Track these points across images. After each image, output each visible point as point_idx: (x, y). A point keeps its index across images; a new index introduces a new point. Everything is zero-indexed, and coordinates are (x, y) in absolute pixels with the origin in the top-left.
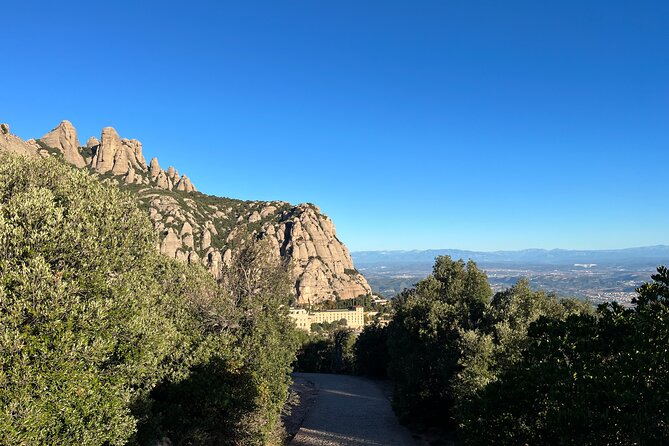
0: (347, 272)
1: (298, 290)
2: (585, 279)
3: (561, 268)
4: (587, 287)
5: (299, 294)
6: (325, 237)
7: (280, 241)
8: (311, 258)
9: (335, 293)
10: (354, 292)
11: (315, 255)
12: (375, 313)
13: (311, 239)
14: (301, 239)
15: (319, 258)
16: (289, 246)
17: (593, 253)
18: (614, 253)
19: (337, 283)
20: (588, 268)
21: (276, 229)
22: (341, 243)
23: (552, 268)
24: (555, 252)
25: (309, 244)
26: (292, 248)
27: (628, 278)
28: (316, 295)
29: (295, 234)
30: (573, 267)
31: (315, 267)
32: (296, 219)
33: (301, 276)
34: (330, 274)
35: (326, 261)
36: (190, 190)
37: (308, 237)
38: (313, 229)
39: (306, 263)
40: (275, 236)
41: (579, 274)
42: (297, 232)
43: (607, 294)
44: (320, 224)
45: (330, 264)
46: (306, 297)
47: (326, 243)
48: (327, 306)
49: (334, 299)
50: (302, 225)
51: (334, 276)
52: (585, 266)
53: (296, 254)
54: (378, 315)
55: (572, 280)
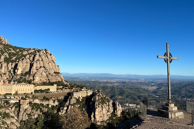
0: (55, 73)
1: (34, 78)
2: (142, 83)
3: (136, 79)
4: (142, 85)
5: (34, 79)
6: (48, 60)
7: (31, 61)
8: (41, 67)
9: (48, 80)
10: (57, 80)
11: (42, 66)
12: (62, 87)
13: (42, 60)
14: (38, 60)
15: (44, 67)
16: (33, 62)
17: (144, 76)
18: (149, 76)
19: (50, 76)
20: (143, 80)
21: (30, 56)
22: (54, 63)
23: (133, 79)
24: (135, 75)
25: (41, 62)
26: (33, 63)
27: (152, 83)
28: (41, 80)
29: (36, 58)
30: (139, 79)
31: (41, 70)
32: (38, 53)
33: (35, 73)
34: (48, 73)
35: (47, 68)
36: (7, 43)
37: (41, 60)
38: (43, 57)
39: (38, 69)
40: (29, 59)
41: (140, 81)
42: (37, 57)
43: (147, 87)
44: (47, 56)
45: (48, 70)
46: (36, 81)
47: (48, 62)
48: (44, 84)
49: (48, 82)
50: (39, 55)
51: (49, 74)
52: (142, 79)
53: (35, 65)
54: (63, 88)
55: (138, 83)
